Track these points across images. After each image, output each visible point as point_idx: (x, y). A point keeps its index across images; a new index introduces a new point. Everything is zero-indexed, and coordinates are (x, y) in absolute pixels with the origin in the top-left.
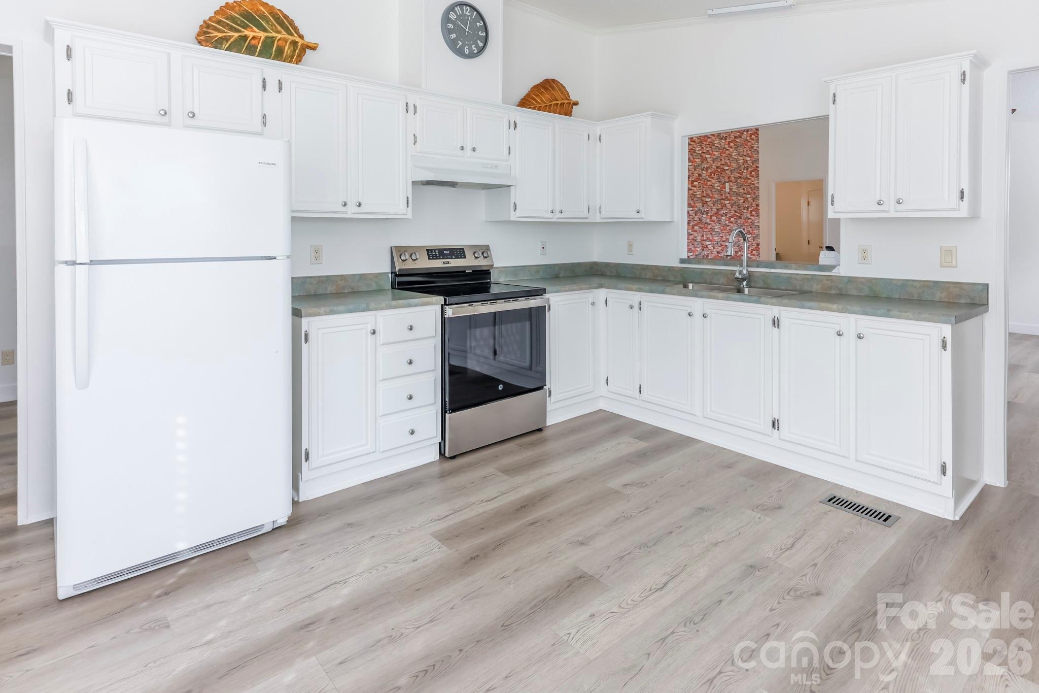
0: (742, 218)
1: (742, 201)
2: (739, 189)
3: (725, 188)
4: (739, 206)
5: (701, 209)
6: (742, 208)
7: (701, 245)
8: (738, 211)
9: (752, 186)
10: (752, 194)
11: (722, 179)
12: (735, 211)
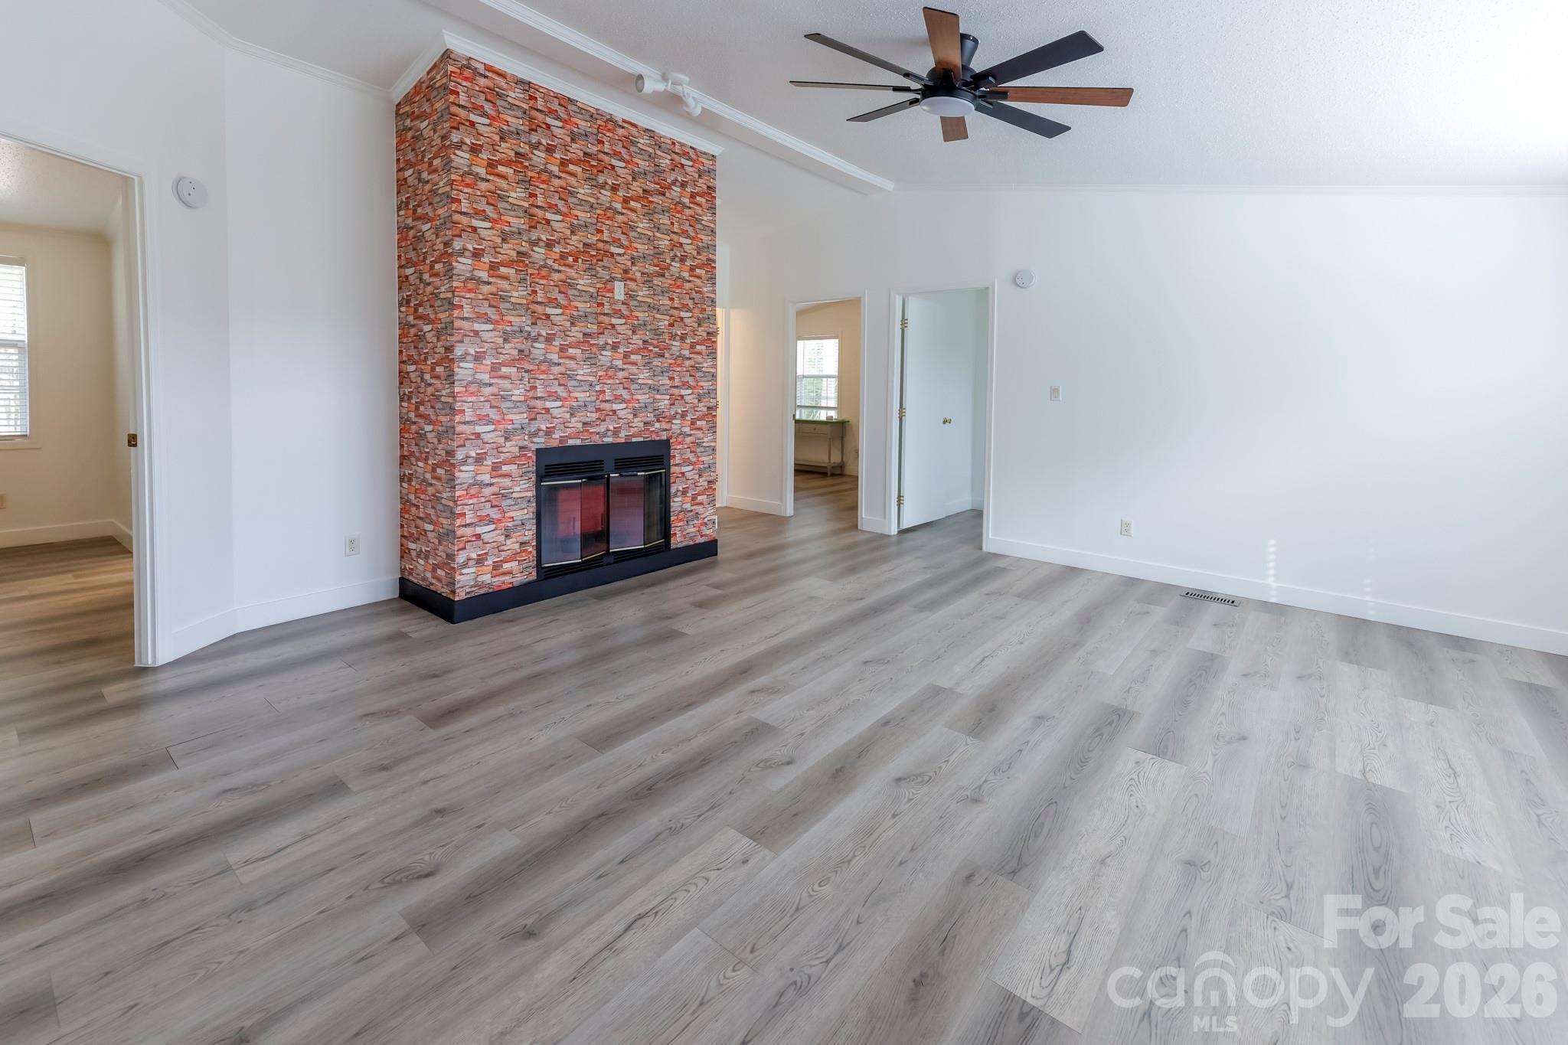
0: (667, 355)
1: (667, 323)
2: (656, 297)
3: (612, 291)
4: (656, 332)
5: (528, 329)
6: (666, 337)
7: (524, 409)
8: (655, 342)
9: (694, 295)
10: (696, 311)
11: (603, 273)
12: (645, 342)
